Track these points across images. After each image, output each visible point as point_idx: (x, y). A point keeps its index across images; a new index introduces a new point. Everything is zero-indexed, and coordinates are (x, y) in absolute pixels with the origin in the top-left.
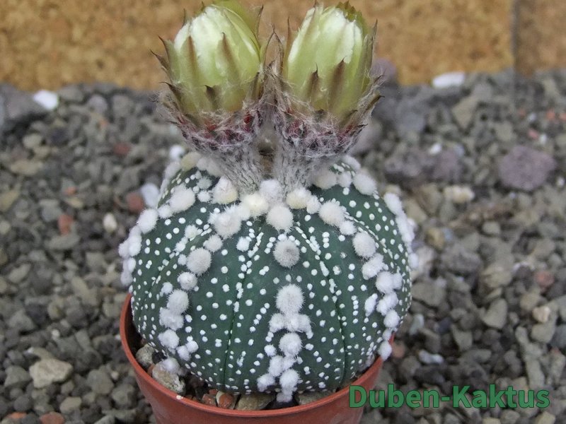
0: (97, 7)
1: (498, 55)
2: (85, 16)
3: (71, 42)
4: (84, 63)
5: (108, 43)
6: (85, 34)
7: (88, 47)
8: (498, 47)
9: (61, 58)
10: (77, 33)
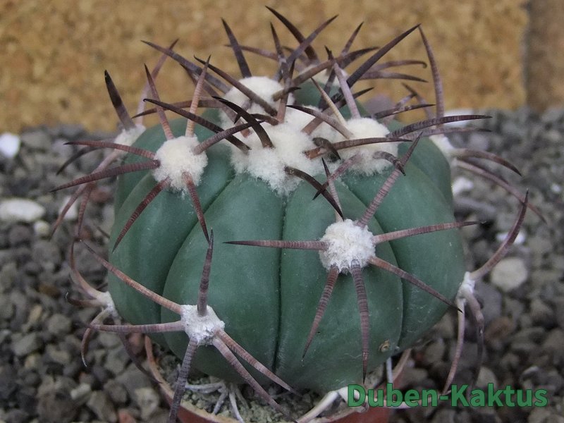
0: (61, 41)
1: (509, 90)
2: (47, 51)
3: (31, 79)
4: (46, 103)
5: (73, 80)
6: (48, 70)
7: (51, 85)
8: (509, 81)
9: (21, 97)
10: (39, 69)
